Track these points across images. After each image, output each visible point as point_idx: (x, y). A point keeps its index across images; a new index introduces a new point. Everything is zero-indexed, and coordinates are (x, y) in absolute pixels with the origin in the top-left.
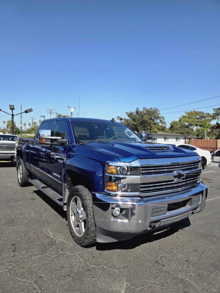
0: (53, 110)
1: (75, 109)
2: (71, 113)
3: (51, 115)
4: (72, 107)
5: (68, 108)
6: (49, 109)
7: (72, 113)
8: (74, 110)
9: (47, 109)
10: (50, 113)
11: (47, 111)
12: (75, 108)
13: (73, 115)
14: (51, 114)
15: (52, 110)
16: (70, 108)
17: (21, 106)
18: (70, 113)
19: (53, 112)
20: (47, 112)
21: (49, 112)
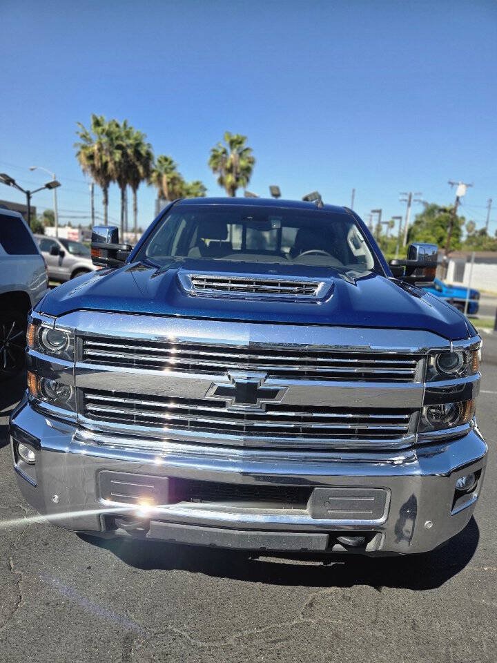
0: (416, 194)
1: (469, 188)
2: (458, 199)
3: (410, 209)
4: (463, 183)
5: (450, 185)
6: (406, 194)
7: (460, 199)
8: (466, 191)
9: (401, 194)
10: (406, 204)
11: (401, 198)
12: (468, 186)
13: (460, 204)
14: (409, 205)
15: (413, 194)
16: (455, 186)
17: (354, 191)
18: (455, 199)
19: (415, 201)
20: (401, 201)
21: (406, 200)
